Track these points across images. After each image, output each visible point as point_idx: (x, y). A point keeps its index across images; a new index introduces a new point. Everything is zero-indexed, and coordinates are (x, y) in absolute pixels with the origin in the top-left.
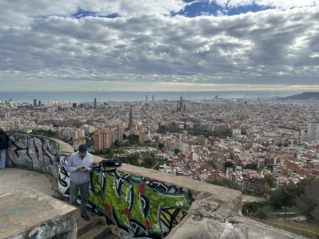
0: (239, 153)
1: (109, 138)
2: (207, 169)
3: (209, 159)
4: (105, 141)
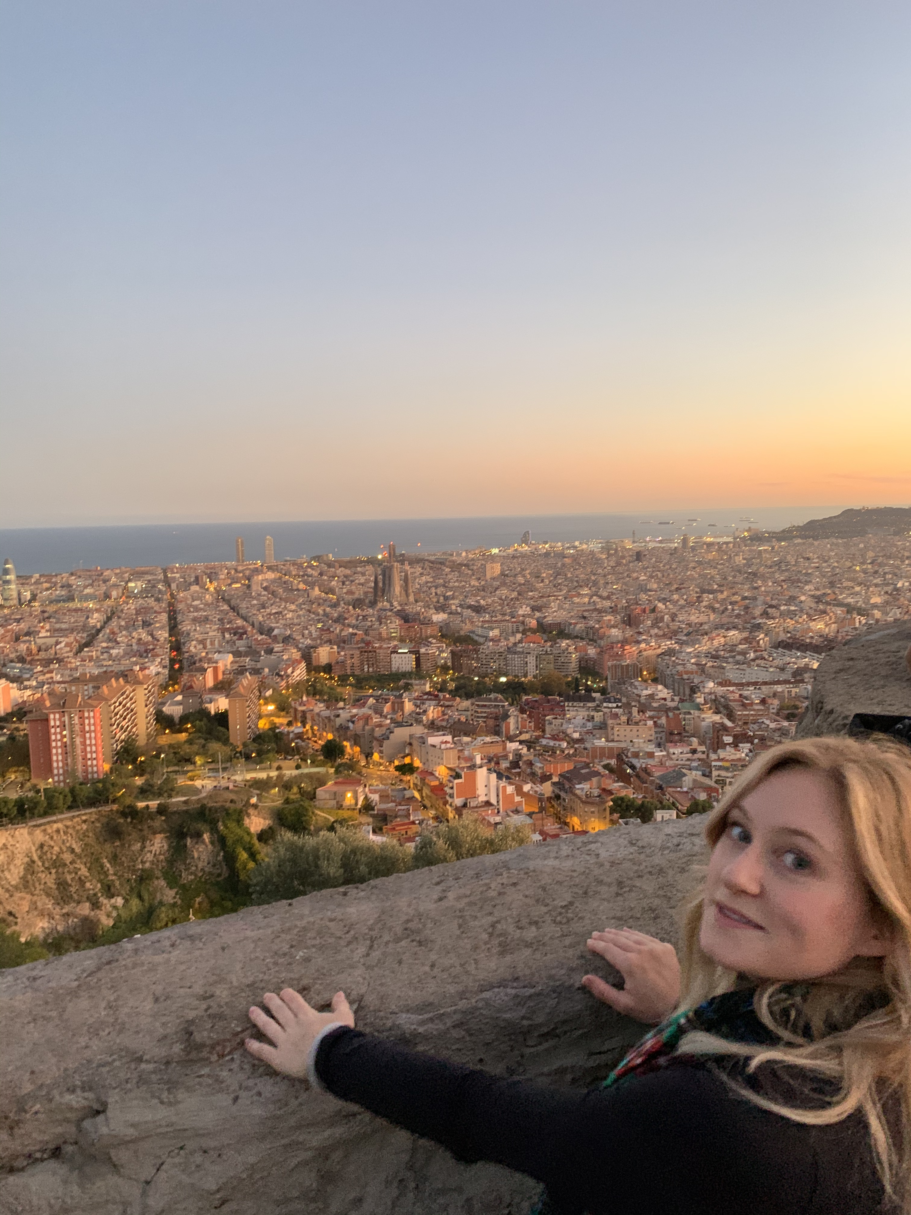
0: (651, 755)
1: (99, 729)
2: (541, 834)
3: (539, 788)
4: (79, 747)
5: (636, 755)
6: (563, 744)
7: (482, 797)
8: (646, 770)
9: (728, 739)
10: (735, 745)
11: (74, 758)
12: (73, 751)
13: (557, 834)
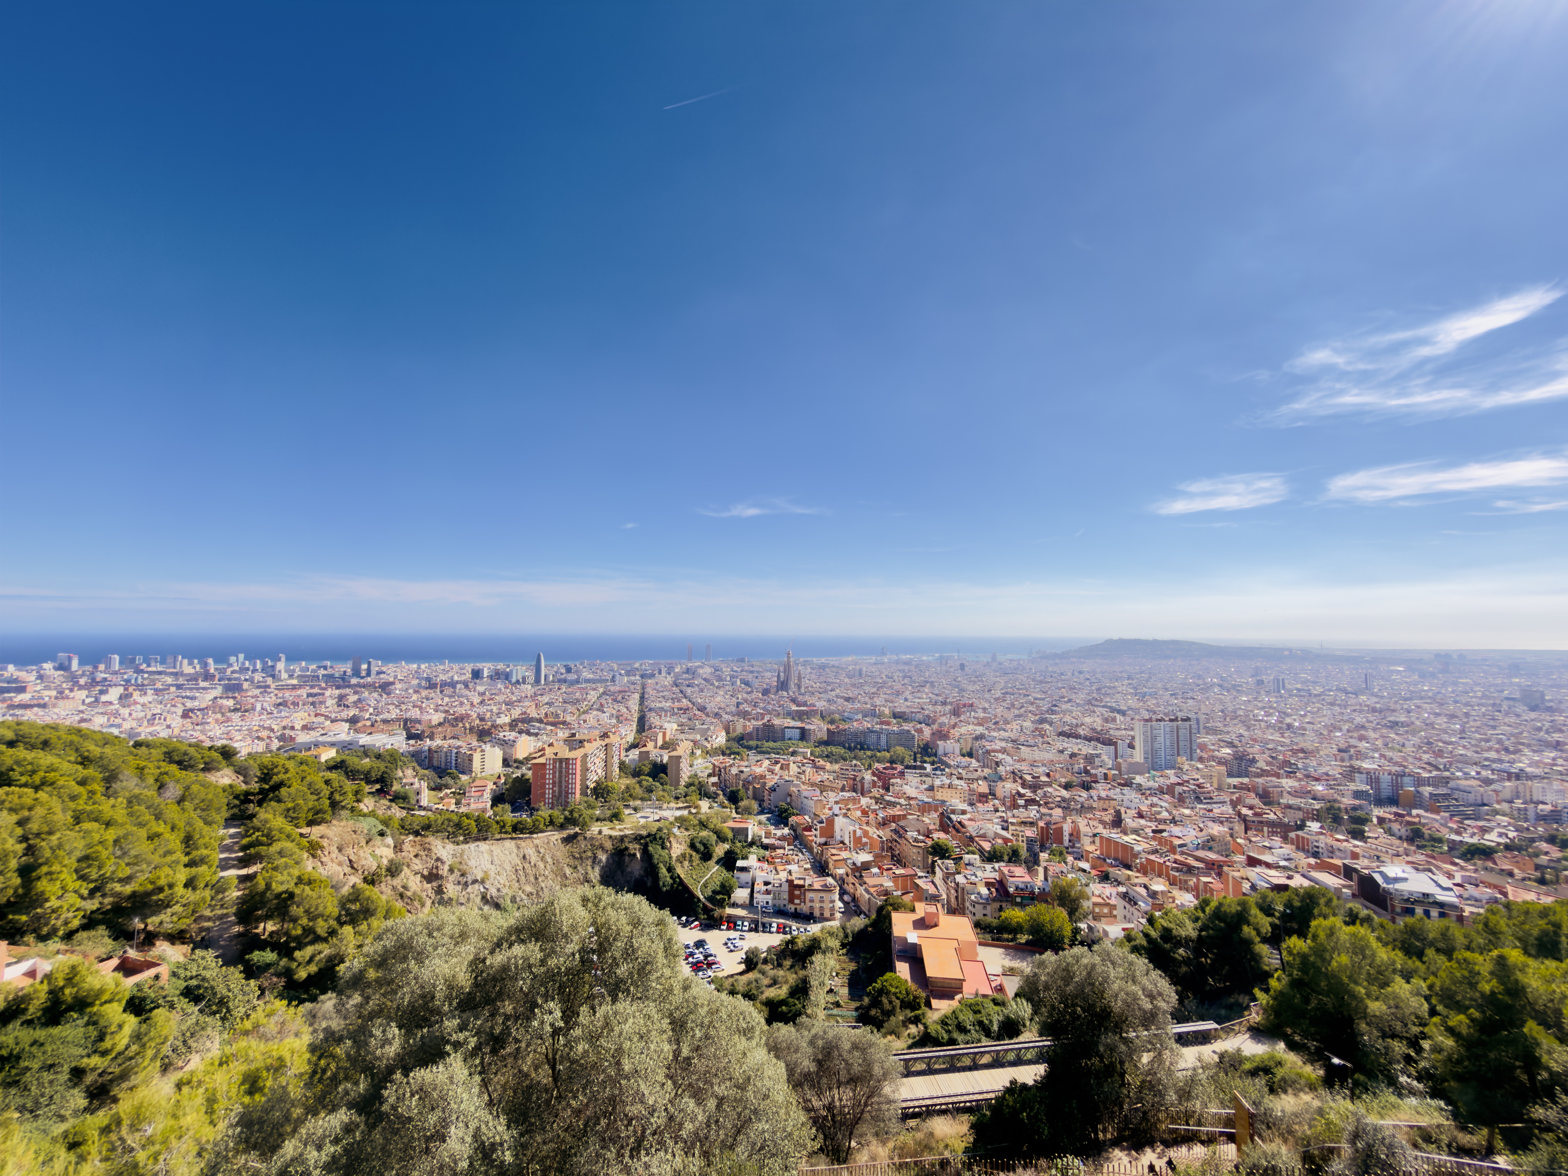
0: (964, 812)
1: (578, 772)
2: (880, 868)
3: (881, 833)
4: (564, 784)
5: (953, 812)
6: (902, 801)
7: (838, 838)
8: (960, 823)
9: (1021, 802)
10: (1025, 807)
11: (560, 792)
12: (560, 787)
13: (891, 869)
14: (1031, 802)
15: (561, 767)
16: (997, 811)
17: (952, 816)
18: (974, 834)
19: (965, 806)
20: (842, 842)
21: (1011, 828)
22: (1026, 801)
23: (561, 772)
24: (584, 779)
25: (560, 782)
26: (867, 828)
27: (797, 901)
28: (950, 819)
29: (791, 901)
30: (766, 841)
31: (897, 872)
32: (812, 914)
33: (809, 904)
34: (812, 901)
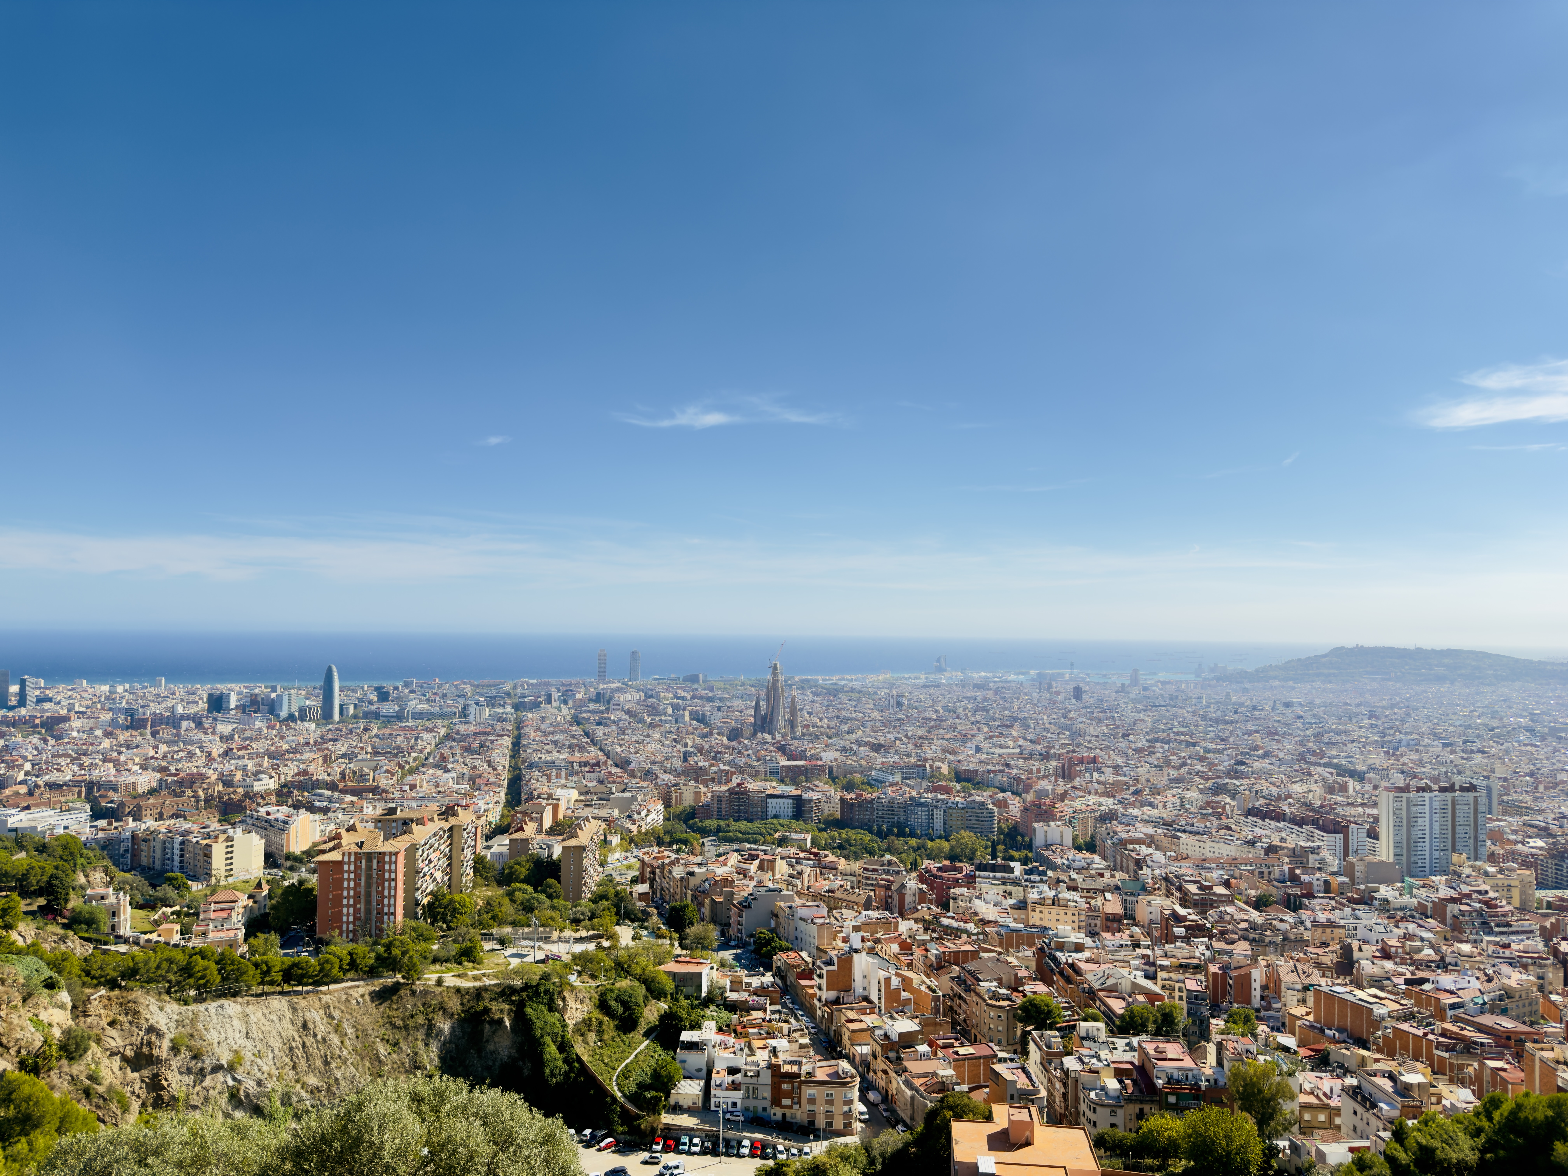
0: (1079, 948)
1: (401, 877)
2: (930, 1045)
3: (933, 983)
4: (375, 897)
5: (1061, 947)
6: (971, 927)
7: (859, 991)
8: (1072, 966)
9: (1180, 931)
10: (1187, 939)
11: (368, 912)
12: (368, 902)
13: (951, 1046)
14: (1196, 930)
15: (369, 868)
16: (1136, 945)
17: (1059, 954)
18: (1097, 986)
19: (1079, 937)
20: (866, 999)
21: (1161, 975)
22: (1188, 928)
23: (369, 877)
24: (411, 888)
25: (368, 895)
26: (910, 974)
27: (786, 1102)
28: (1055, 959)
29: (776, 1101)
30: (733, 996)
31: (962, 1051)
32: (812, 1123)
33: (807, 1107)
34: (812, 1101)
